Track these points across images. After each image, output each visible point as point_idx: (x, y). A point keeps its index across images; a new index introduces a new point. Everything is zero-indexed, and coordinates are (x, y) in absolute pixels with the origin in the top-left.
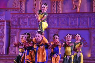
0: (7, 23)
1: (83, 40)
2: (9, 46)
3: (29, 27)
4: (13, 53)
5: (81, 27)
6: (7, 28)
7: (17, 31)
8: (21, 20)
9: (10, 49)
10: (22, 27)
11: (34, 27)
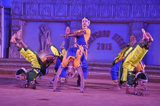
0: (6, 11)
1: (120, 39)
2: (9, 46)
3: (40, 18)
4: (15, 57)
5: (117, 19)
6: (5, 19)
7: (21, 23)
8: (28, 6)
9: (11, 51)
10: (29, 17)
11: (47, 18)
